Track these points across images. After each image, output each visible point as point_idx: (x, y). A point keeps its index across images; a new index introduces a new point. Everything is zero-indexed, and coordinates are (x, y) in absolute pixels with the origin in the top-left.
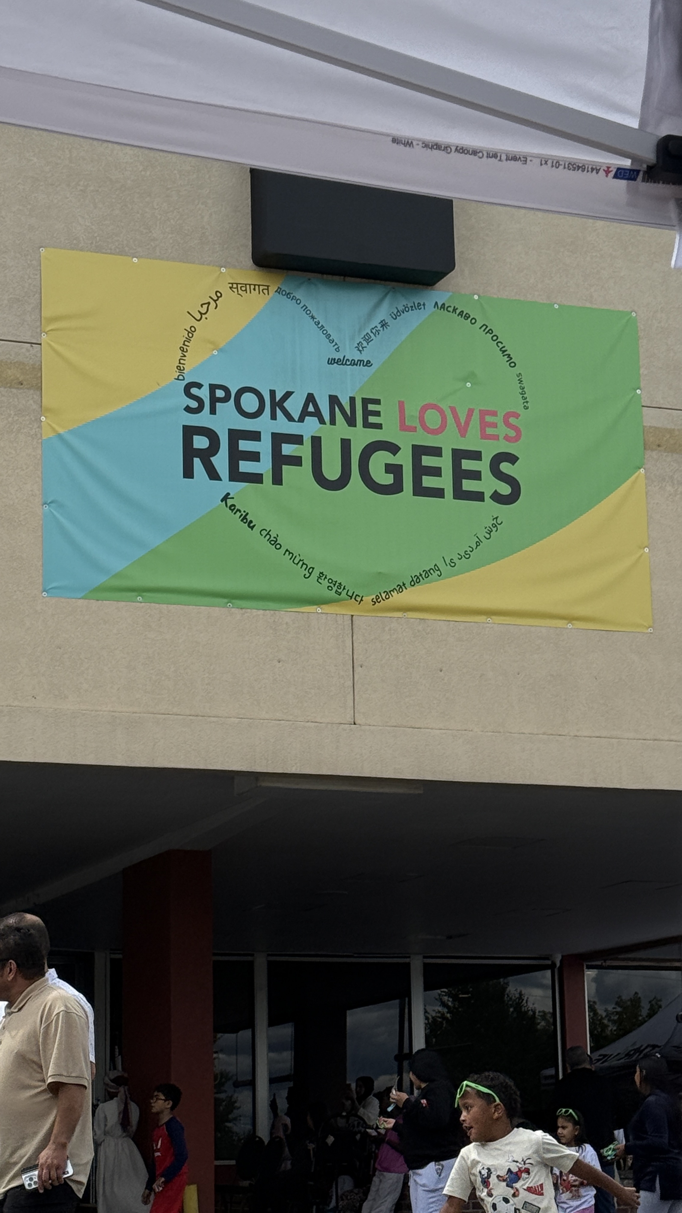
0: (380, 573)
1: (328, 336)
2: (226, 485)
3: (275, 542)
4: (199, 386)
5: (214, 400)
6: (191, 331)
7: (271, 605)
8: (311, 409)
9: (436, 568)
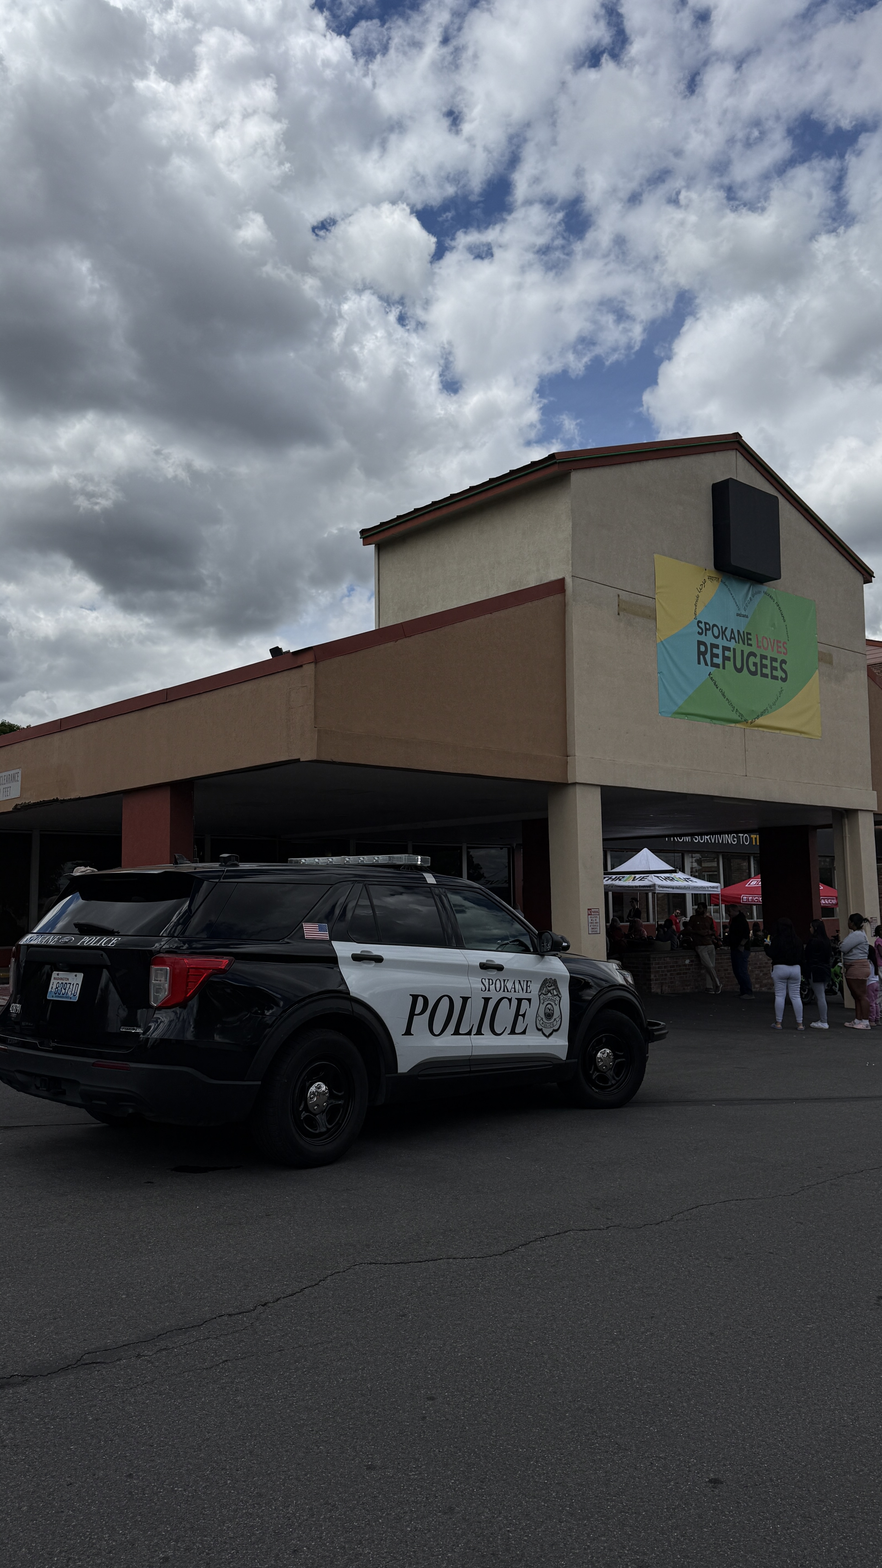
0: (753, 710)
1: (736, 603)
2: (710, 669)
3: (723, 695)
4: (701, 623)
5: (706, 629)
6: (698, 597)
7: (723, 723)
8: (733, 636)
9: (767, 709)
